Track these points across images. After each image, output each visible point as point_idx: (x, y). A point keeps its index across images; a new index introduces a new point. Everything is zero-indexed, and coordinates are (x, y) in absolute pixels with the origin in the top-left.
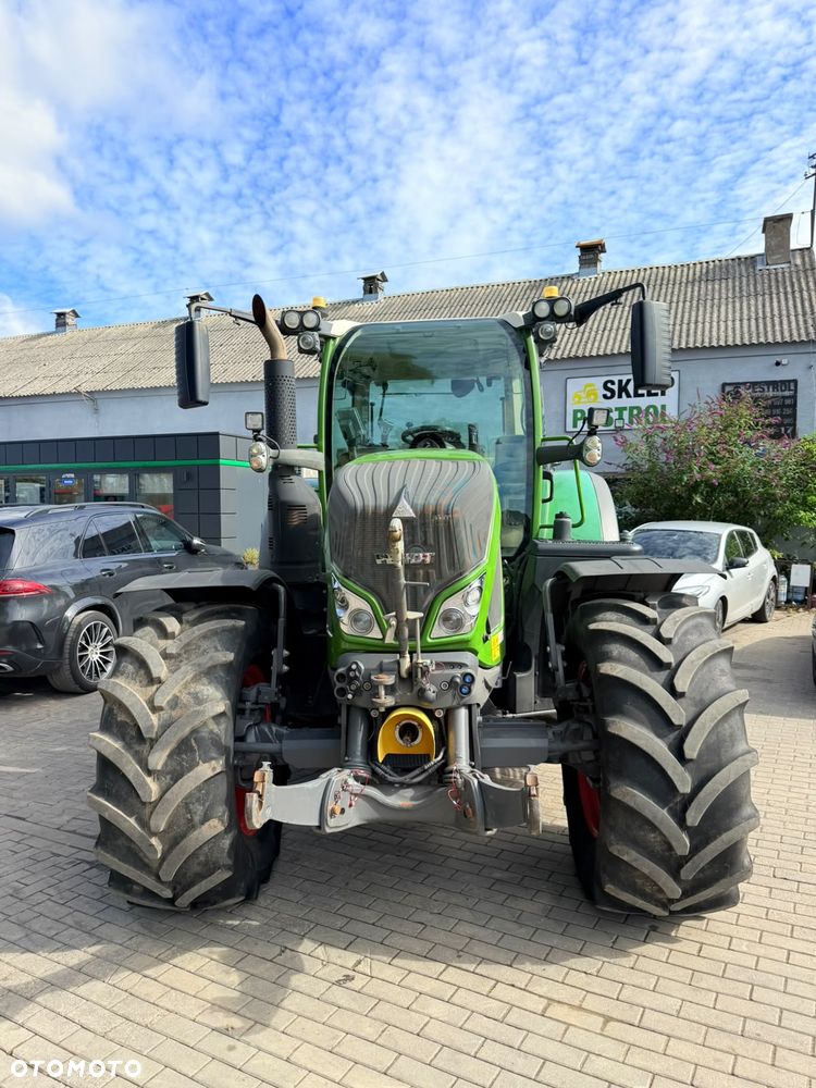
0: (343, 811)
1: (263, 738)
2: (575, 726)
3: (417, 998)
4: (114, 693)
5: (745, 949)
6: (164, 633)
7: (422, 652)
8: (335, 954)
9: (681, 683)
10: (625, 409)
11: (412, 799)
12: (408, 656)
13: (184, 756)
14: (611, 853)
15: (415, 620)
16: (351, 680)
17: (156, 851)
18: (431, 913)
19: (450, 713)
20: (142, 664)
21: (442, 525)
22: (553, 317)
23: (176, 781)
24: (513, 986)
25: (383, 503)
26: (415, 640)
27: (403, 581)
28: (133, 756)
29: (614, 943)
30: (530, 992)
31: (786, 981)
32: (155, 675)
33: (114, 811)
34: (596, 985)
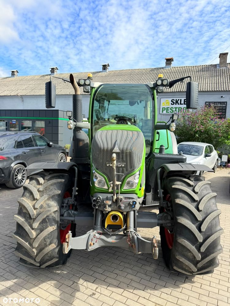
0: (94, 244)
1: (69, 215)
2: (165, 215)
3: (115, 302)
4: (22, 203)
5: (215, 286)
6: (38, 183)
7: (120, 194)
8: (89, 284)
9: (201, 207)
10: (177, 108)
11: (116, 239)
12: (116, 195)
13: (44, 224)
14: (176, 258)
15: (119, 185)
16: (97, 202)
17: (34, 253)
18: (119, 270)
19: (128, 213)
20: (31, 193)
21: (128, 154)
22: (162, 85)
23: (41, 232)
24: (144, 298)
25: (110, 147)
26: (118, 190)
27: (115, 173)
28: (28, 224)
29: (175, 283)
30: (150, 300)
31: (228, 298)
32: (35, 198)
33: (21, 240)
34: (170, 298)
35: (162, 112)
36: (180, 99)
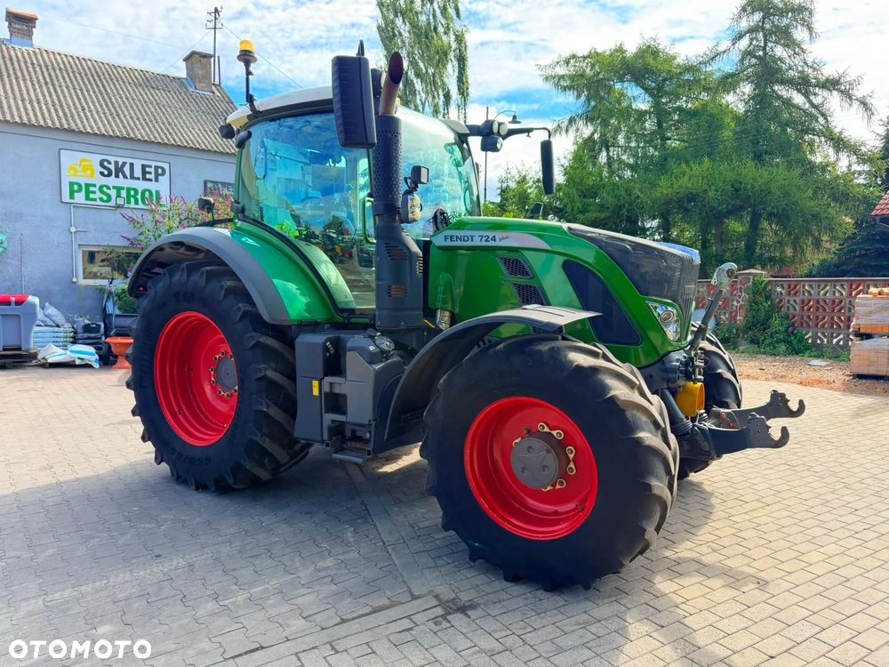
10: (122, 188)
35: (72, 197)
36: (129, 161)
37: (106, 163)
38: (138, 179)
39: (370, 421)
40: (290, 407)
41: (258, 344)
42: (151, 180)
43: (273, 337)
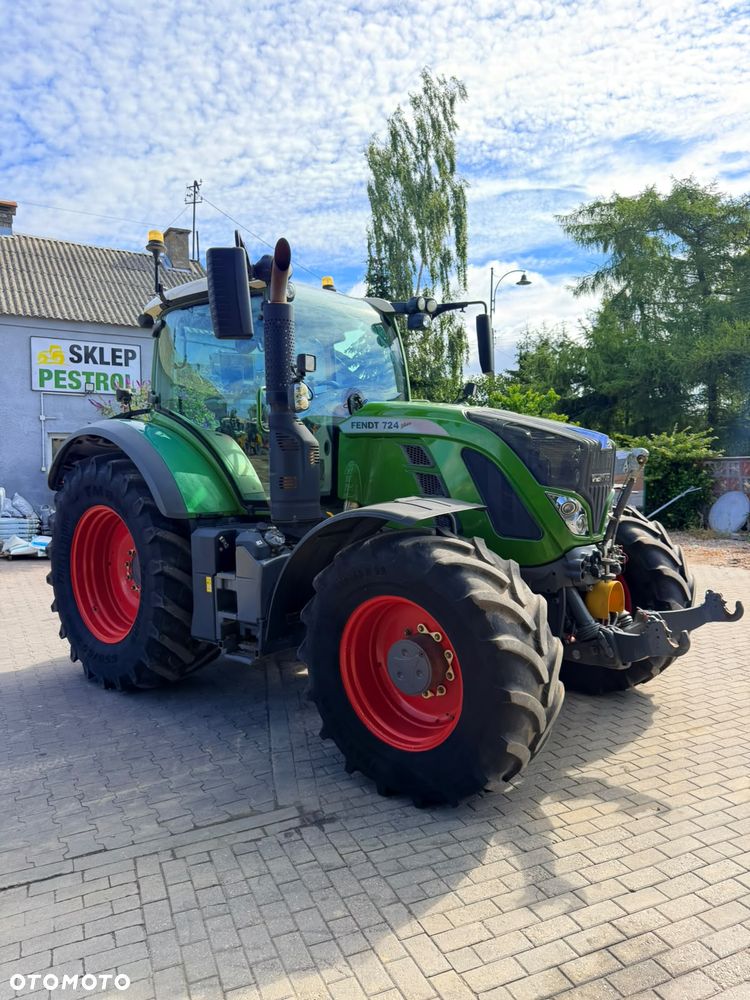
35: (42, 385)
36: (99, 345)
37: (76, 349)
38: (108, 363)
39: (258, 620)
40: (187, 604)
41: (156, 539)
42: (121, 364)
43: (173, 531)
